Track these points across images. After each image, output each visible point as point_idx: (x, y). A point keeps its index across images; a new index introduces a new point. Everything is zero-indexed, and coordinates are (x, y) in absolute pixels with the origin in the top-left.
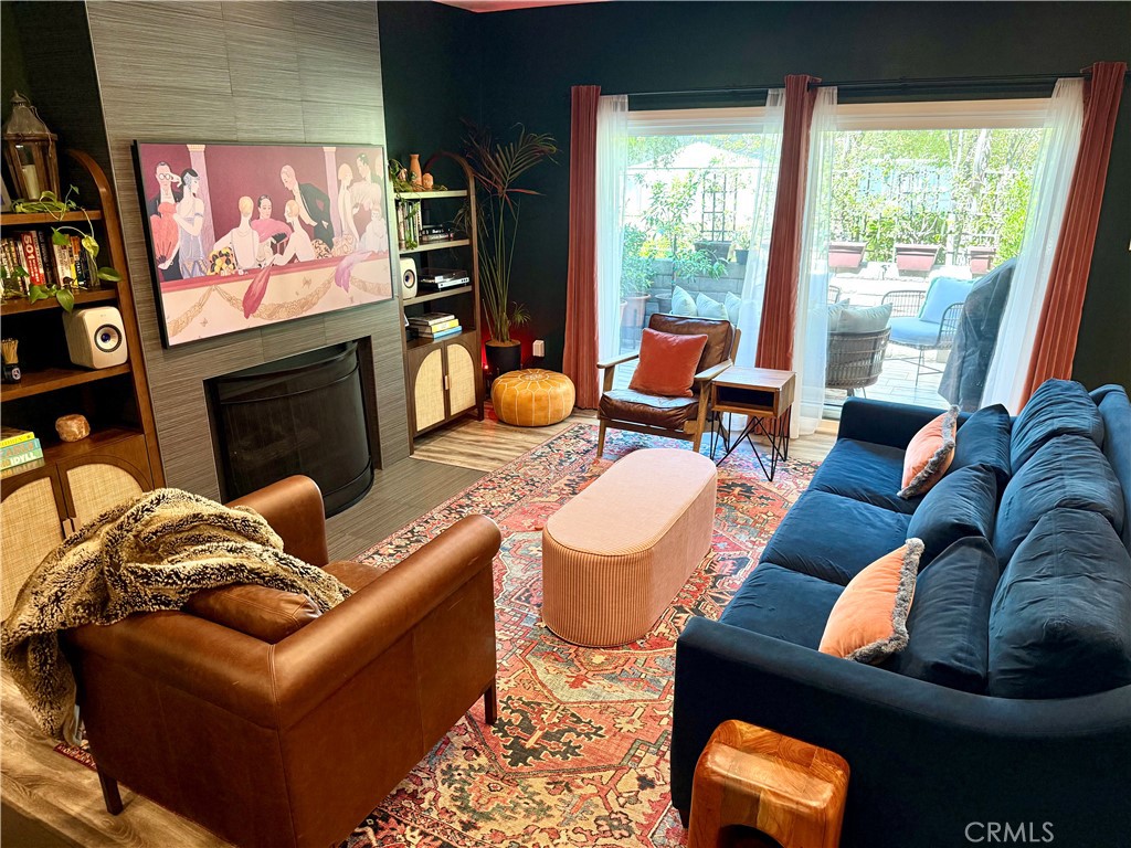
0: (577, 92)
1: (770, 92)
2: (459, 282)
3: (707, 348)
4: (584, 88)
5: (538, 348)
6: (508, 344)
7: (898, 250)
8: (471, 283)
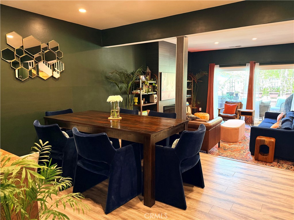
0: (211, 65)
1: (247, 64)
2: (190, 96)
3: (237, 106)
4: (212, 64)
5: (200, 109)
6: (195, 108)
7: (270, 93)
8: (191, 96)
